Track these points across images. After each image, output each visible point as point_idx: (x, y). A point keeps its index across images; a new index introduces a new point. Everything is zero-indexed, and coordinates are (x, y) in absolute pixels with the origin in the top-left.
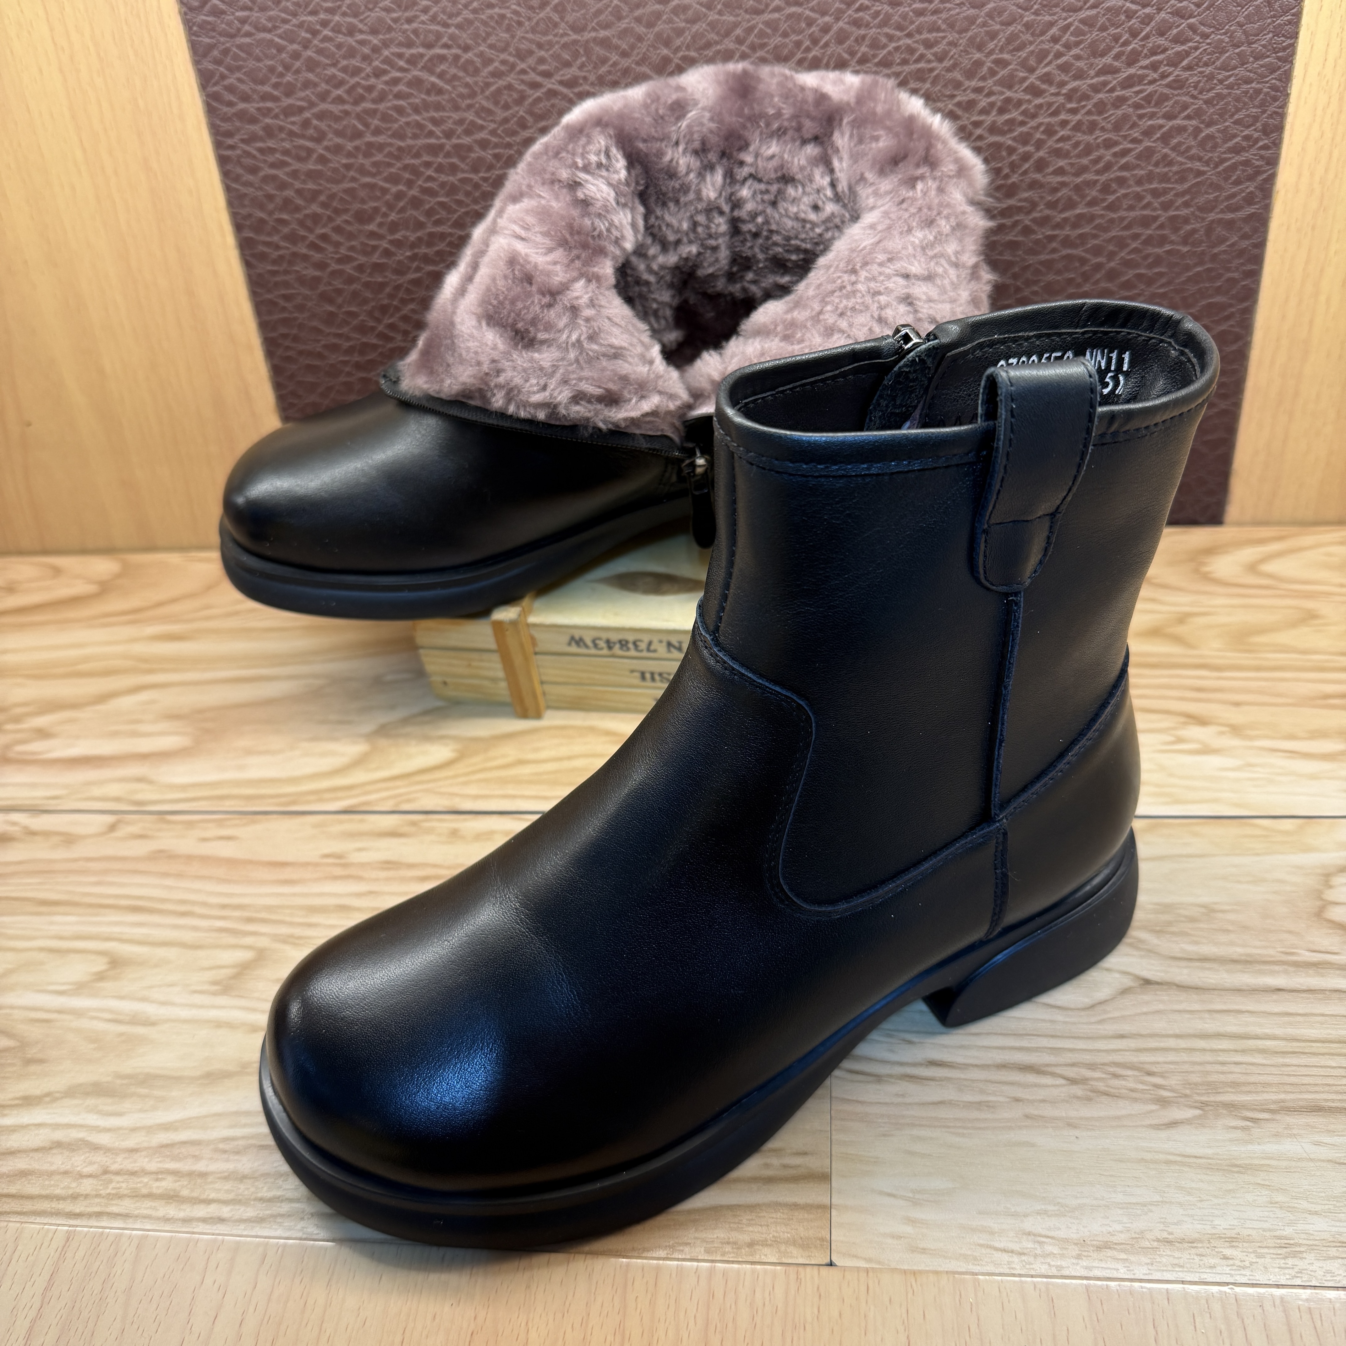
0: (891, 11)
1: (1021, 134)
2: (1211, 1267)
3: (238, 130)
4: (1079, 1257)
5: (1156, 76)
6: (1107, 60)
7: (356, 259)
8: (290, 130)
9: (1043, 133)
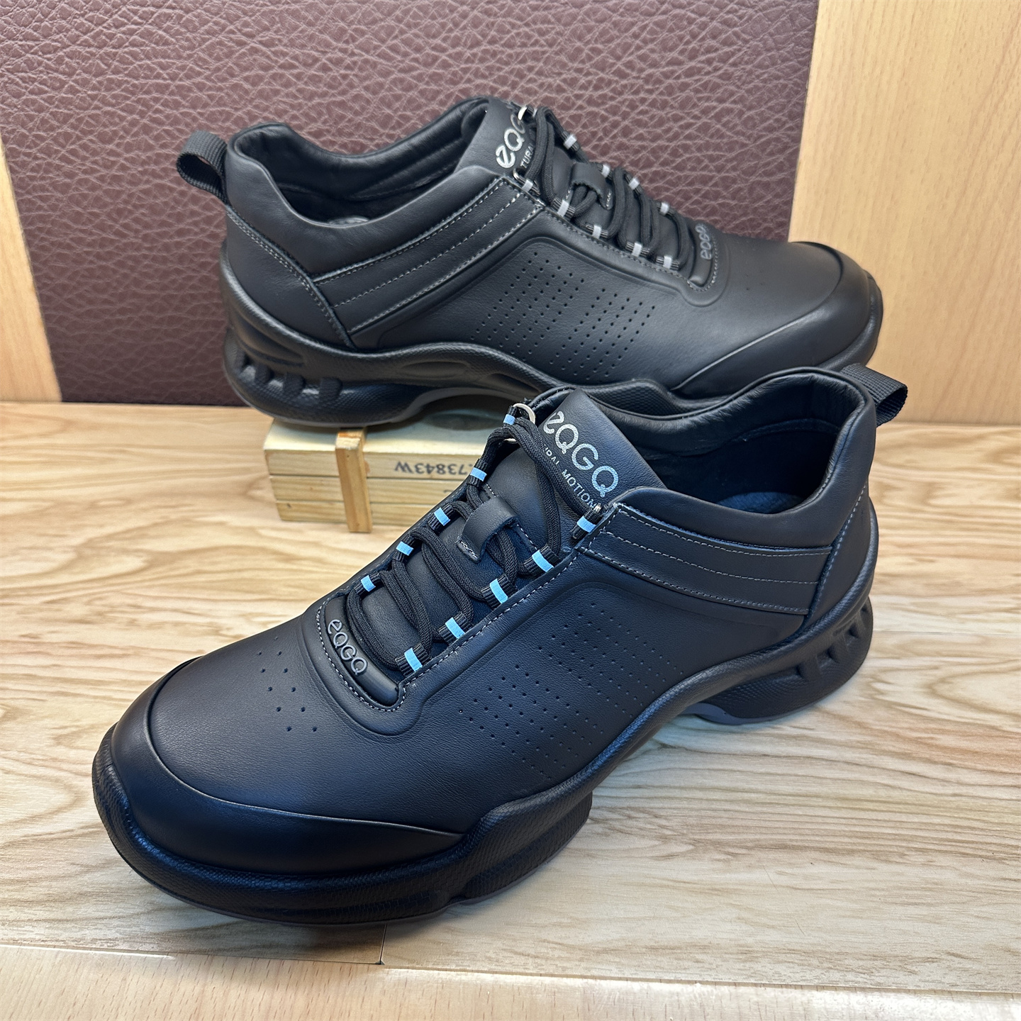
0: (513, 5)
1: (611, 106)
2: (685, 969)
3: (5, 62)
4: (581, 960)
5: (710, 69)
6: (674, 54)
7: (99, 171)
8: (47, 64)
9: (627, 106)
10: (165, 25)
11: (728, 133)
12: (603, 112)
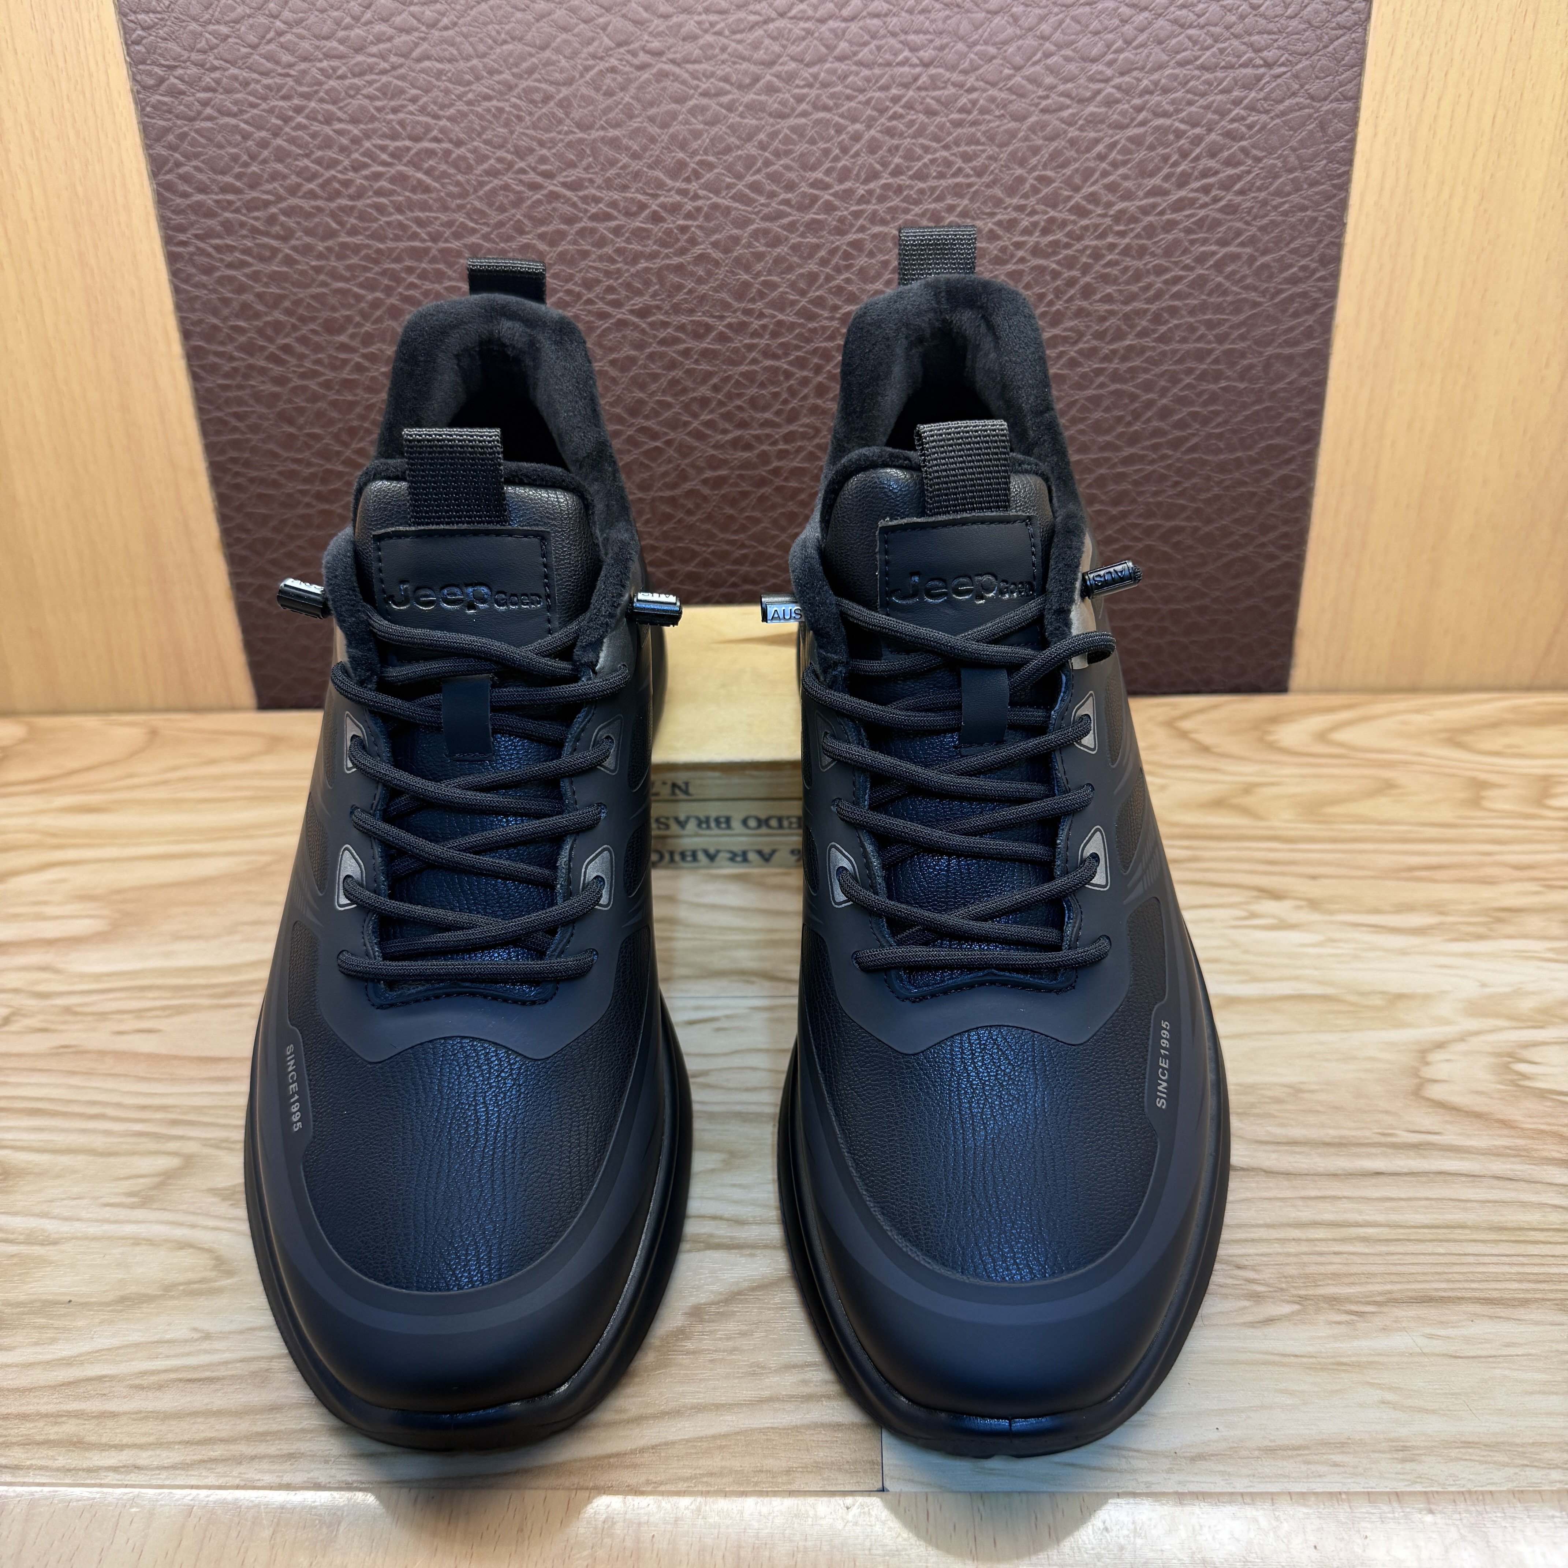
0: (926, 121)
1: (1066, 257)
2: (1320, 1476)
3: (192, 224)
4: (1170, 1471)
5: (1207, 199)
6: (1156, 181)
7: (323, 374)
8: (253, 226)
9: (1090, 256)
10: (426, 166)
11: (1234, 288)
12: (1054, 266)
